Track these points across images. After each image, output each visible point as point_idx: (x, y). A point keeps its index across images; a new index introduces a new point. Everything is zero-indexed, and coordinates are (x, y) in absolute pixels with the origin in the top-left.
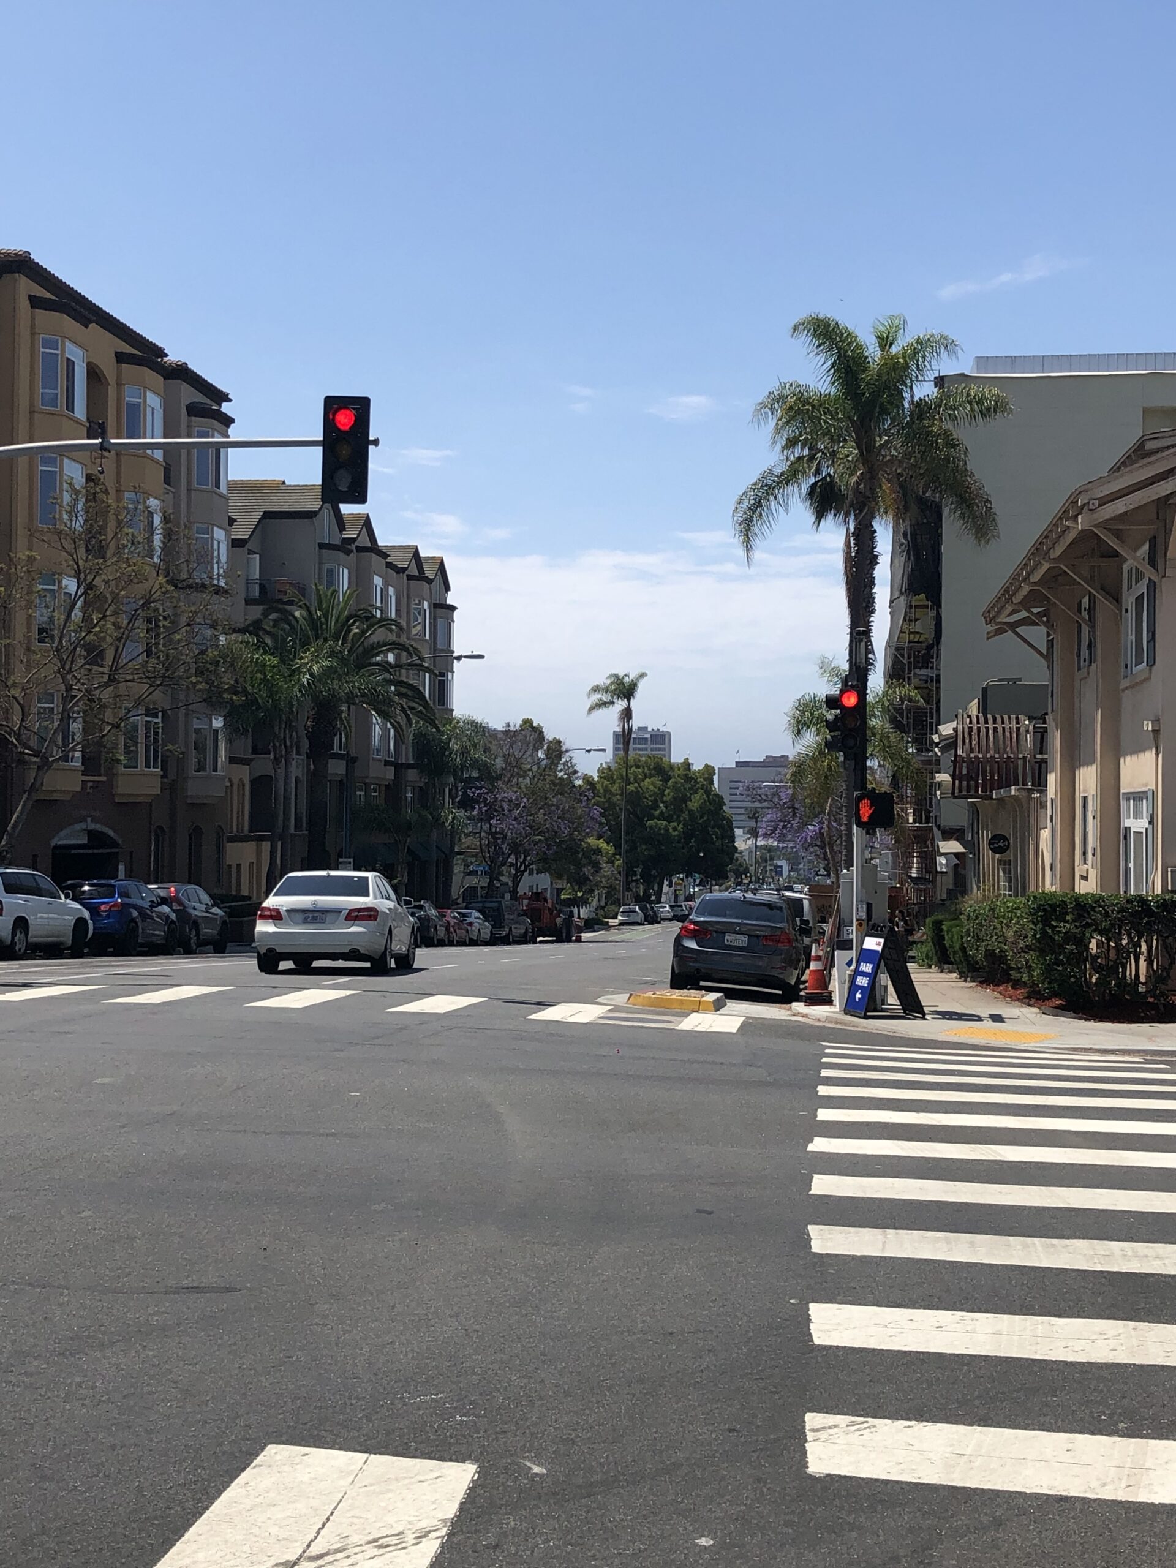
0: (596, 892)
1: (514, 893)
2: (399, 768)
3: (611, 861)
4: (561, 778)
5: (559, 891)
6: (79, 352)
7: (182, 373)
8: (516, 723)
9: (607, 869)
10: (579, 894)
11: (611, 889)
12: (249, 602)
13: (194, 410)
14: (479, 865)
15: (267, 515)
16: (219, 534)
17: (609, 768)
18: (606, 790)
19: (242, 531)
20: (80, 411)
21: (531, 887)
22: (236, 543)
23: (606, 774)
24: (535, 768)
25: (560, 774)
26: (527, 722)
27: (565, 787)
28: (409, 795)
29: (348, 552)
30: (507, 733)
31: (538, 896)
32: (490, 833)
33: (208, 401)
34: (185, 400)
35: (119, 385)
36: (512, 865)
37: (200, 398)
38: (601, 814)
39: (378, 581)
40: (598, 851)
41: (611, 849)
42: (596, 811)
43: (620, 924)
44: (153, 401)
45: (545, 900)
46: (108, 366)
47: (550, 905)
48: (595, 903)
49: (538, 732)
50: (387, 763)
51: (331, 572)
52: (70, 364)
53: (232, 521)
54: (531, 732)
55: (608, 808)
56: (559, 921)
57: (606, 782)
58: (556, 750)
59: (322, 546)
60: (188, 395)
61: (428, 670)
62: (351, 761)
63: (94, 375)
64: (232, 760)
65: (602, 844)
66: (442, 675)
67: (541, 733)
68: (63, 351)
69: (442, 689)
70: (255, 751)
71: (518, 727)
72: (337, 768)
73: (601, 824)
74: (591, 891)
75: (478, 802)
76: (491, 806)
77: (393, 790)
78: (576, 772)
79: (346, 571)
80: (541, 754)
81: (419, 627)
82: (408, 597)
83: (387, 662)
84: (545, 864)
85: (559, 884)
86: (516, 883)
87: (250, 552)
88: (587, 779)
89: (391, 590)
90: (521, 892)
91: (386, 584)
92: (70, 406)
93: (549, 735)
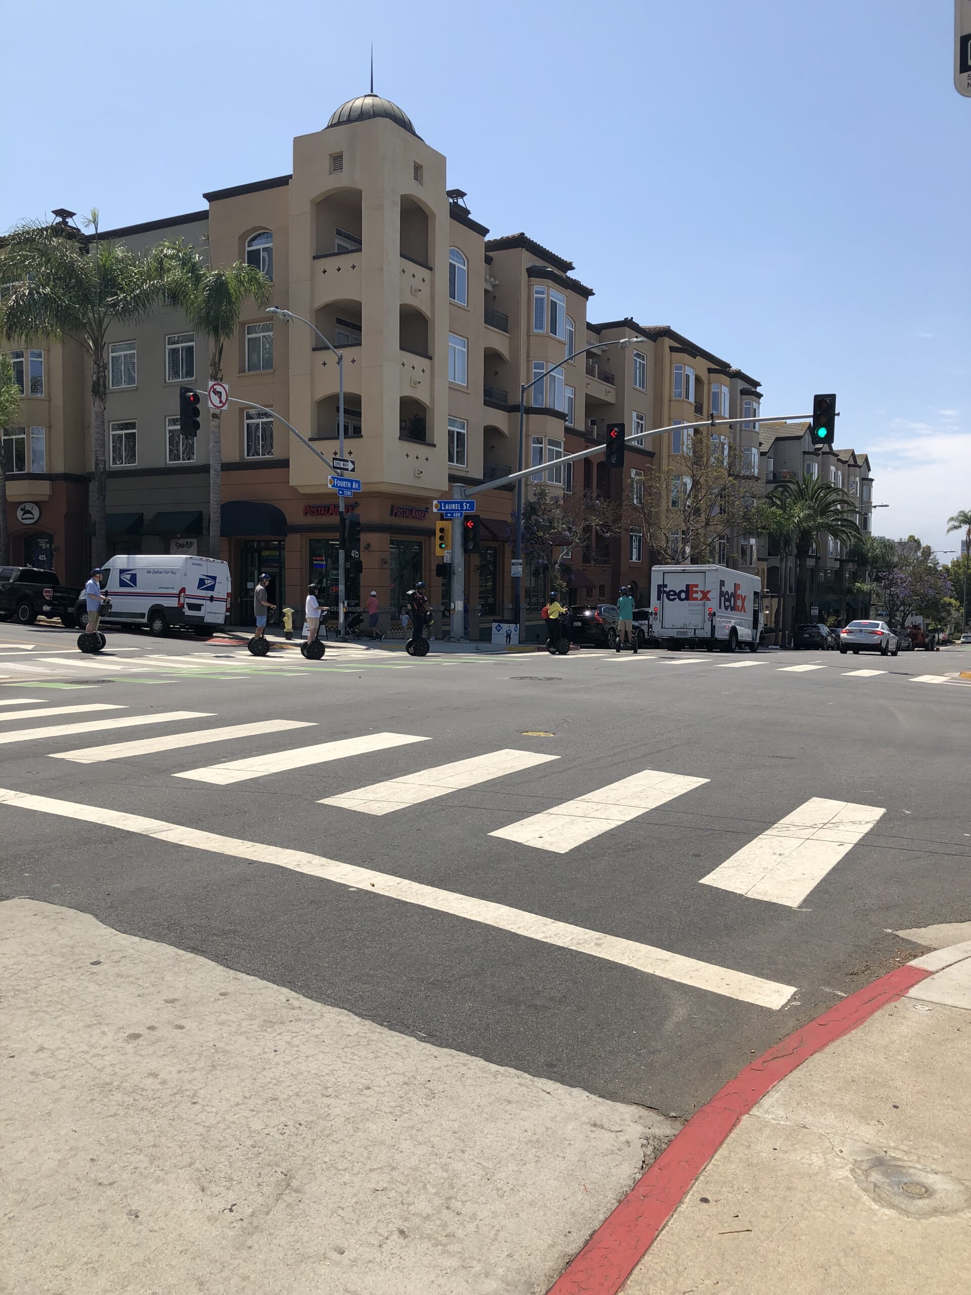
0: (948, 626)
1: (902, 625)
2: (841, 561)
3: (958, 610)
4: (930, 567)
5: (928, 625)
6: (692, 370)
7: (739, 375)
8: (905, 538)
9: (955, 614)
10: (939, 627)
11: (957, 625)
12: (768, 482)
13: (744, 392)
14: (884, 611)
15: (777, 439)
16: (754, 451)
17: (958, 561)
18: (956, 573)
19: (765, 448)
20: (692, 399)
21: (912, 623)
22: (763, 454)
23: (956, 564)
24: (915, 562)
25: (929, 565)
26: (912, 538)
27: (932, 571)
28: (847, 575)
29: (818, 455)
30: (900, 543)
31: (916, 627)
32: (890, 594)
33: (751, 387)
34: (740, 388)
35: (709, 383)
36: (902, 611)
37: (747, 386)
38: (952, 585)
39: (833, 468)
40: (950, 604)
41: (958, 604)
42: (949, 583)
43: (962, 643)
44: (725, 390)
45: (920, 629)
46: (704, 376)
47: (922, 632)
48: (948, 632)
49: (918, 543)
50: (836, 560)
51: (809, 466)
52: (688, 376)
53: (761, 444)
54: (914, 542)
55: (956, 583)
56: (927, 640)
57: (956, 568)
58: (928, 552)
59: (805, 453)
60: (741, 384)
61: (858, 512)
62: (818, 559)
63: (698, 380)
64: (759, 559)
65: (953, 601)
66: (866, 514)
67: (919, 542)
68: (684, 371)
69: (865, 522)
70: (769, 554)
71: (906, 540)
72: (811, 562)
73: (952, 590)
74: (946, 625)
75: (884, 579)
76: (891, 580)
77: (839, 573)
78: (938, 563)
79: (817, 465)
80: (919, 554)
81: (854, 490)
82: (849, 476)
83: (838, 510)
84: (920, 611)
85: (928, 621)
86: (904, 621)
87: (769, 458)
88: (944, 567)
89: (840, 473)
90: (906, 625)
91: (837, 469)
92: (687, 397)
93: (924, 544)
